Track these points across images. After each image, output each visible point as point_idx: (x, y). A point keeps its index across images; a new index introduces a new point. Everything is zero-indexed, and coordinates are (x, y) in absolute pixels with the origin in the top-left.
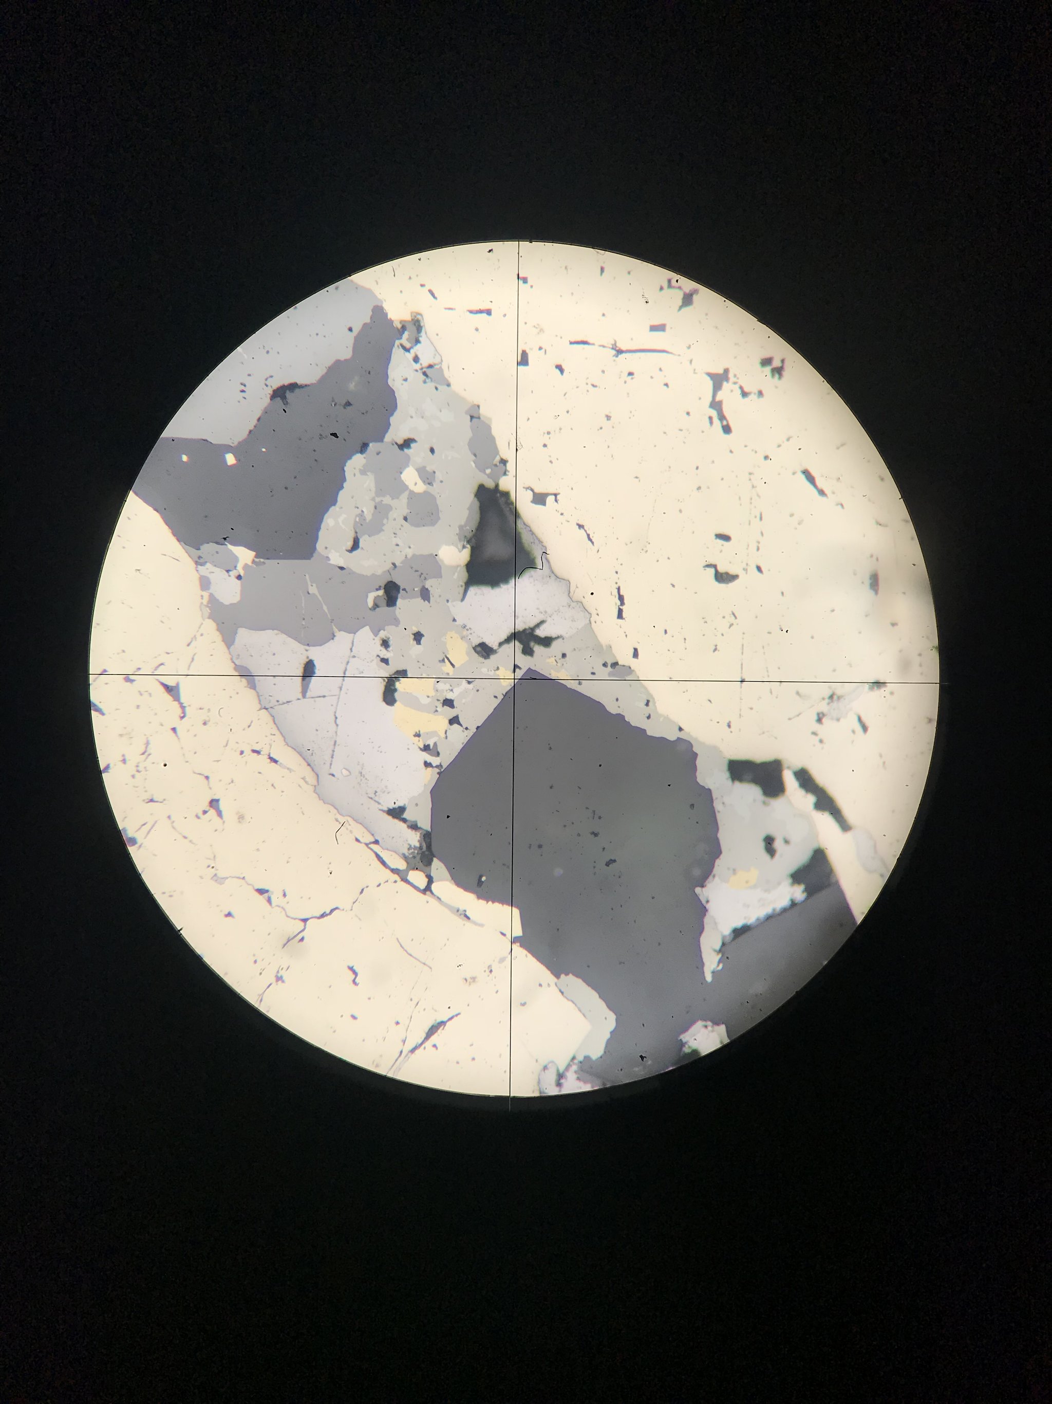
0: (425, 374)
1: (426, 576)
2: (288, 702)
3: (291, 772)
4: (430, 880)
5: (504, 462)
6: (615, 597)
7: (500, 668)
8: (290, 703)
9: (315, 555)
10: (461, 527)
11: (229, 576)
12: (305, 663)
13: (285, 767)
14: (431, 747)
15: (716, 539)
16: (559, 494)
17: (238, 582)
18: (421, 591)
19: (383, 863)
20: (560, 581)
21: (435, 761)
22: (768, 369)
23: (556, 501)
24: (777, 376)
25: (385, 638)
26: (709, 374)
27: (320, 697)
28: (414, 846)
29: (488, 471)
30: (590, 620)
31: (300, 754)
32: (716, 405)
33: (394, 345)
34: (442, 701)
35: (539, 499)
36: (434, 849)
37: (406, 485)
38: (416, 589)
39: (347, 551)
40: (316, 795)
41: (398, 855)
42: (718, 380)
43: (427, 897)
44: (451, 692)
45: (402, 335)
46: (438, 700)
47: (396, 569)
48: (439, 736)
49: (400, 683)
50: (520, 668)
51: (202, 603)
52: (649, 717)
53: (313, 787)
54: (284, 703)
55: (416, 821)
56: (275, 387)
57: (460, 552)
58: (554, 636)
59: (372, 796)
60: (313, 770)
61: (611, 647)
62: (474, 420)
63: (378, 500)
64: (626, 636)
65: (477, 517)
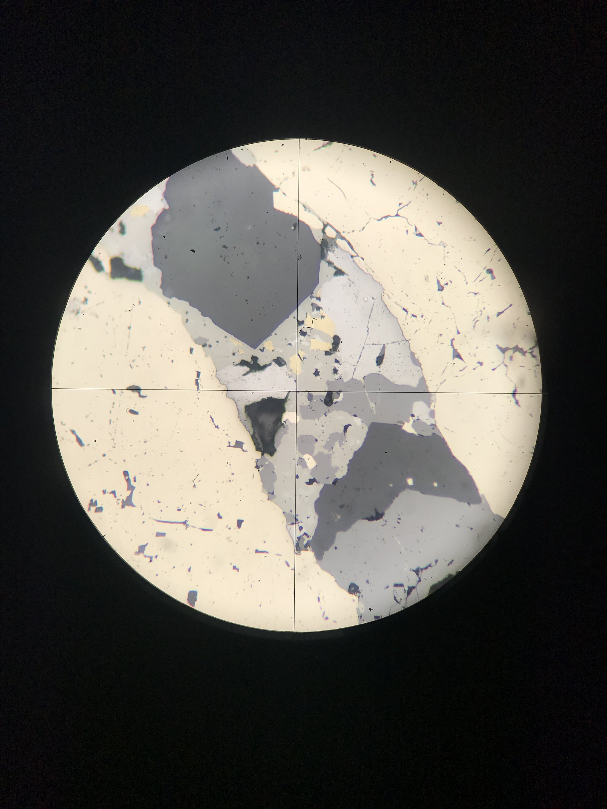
0: (296, 519)
1: (309, 407)
2: (394, 343)
3: (396, 302)
4: (323, 231)
5: (257, 467)
6: (200, 385)
7: (272, 351)
8: (392, 342)
9: (369, 424)
10: (286, 433)
11: (418, 417)
12: (382, 365)
13: (400, 305)
14: (316, 309)
15: (138, 412)
16: (228, 446)
17: (413, 413)
18: (312, 400)
19: (349, 244)
20: (232, 397)
21: (314, 301)
22: (99, 505)
23: (229, 442)
24: (94, 501)
25: (336, 374)
26: (133, 506)
27: (376, 344)
28: (331, 252)
29: (267, 463)
30: (217, 373)
31: (390, 312)
32: (131, 488)
33: (313, 537)
34: (307, 335)
35: (239, 445)
36: (319, 249)
37: (315, 460)
38: (315, 400)
39: (351, 425)
40: (383, 287)
41: (341, 248)
42: (128, 502)
43: (326, 221)
44: (301, 340)
45: (307, 543)
46: (309, 336)
47: (324, 413)
48: (310, 314)
49: (330, 348)
50: (260, 349)
51: (435, 403)
52: (187, 313)
53: (385, 293)
54: (396, 342)
55: (328, 266)
56: (381, 520)
57: (288, 419)
58: (239, 366)
59: (352, 284)
60: (384, 302)
61: (206, 356)
62: (272, 492)
63: (331, 452)
64: (196, 362)
65: (276, 438)
